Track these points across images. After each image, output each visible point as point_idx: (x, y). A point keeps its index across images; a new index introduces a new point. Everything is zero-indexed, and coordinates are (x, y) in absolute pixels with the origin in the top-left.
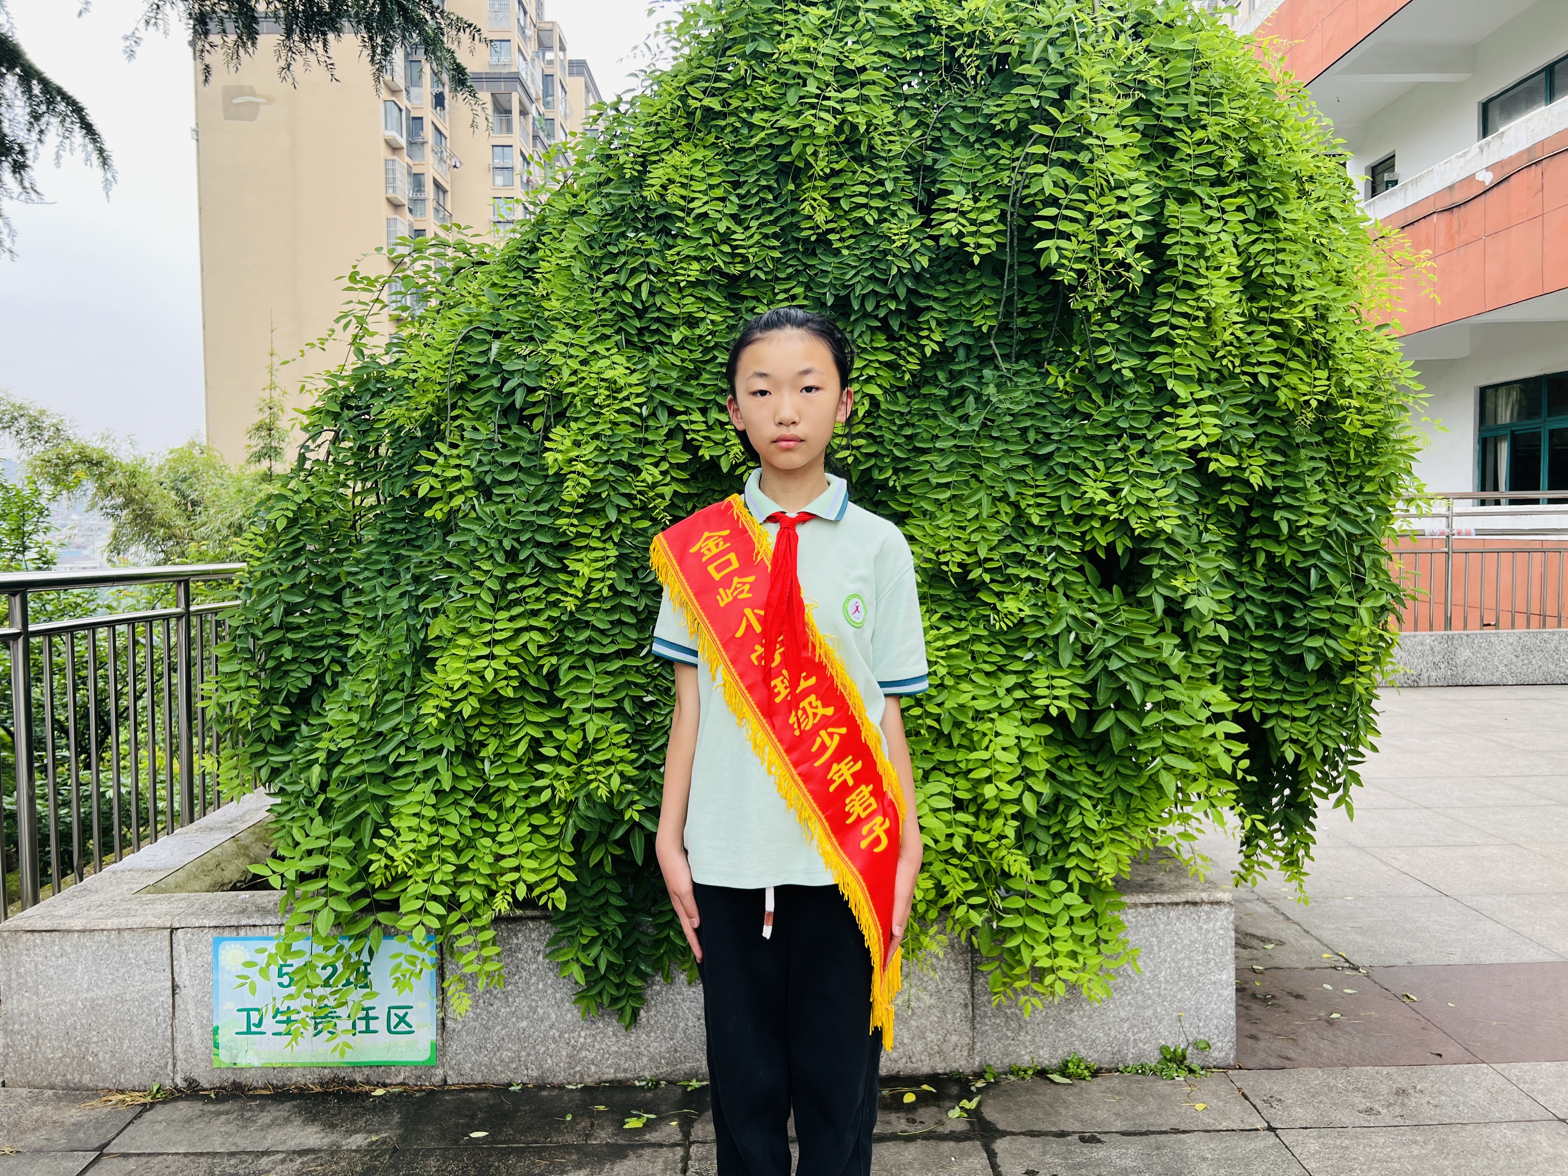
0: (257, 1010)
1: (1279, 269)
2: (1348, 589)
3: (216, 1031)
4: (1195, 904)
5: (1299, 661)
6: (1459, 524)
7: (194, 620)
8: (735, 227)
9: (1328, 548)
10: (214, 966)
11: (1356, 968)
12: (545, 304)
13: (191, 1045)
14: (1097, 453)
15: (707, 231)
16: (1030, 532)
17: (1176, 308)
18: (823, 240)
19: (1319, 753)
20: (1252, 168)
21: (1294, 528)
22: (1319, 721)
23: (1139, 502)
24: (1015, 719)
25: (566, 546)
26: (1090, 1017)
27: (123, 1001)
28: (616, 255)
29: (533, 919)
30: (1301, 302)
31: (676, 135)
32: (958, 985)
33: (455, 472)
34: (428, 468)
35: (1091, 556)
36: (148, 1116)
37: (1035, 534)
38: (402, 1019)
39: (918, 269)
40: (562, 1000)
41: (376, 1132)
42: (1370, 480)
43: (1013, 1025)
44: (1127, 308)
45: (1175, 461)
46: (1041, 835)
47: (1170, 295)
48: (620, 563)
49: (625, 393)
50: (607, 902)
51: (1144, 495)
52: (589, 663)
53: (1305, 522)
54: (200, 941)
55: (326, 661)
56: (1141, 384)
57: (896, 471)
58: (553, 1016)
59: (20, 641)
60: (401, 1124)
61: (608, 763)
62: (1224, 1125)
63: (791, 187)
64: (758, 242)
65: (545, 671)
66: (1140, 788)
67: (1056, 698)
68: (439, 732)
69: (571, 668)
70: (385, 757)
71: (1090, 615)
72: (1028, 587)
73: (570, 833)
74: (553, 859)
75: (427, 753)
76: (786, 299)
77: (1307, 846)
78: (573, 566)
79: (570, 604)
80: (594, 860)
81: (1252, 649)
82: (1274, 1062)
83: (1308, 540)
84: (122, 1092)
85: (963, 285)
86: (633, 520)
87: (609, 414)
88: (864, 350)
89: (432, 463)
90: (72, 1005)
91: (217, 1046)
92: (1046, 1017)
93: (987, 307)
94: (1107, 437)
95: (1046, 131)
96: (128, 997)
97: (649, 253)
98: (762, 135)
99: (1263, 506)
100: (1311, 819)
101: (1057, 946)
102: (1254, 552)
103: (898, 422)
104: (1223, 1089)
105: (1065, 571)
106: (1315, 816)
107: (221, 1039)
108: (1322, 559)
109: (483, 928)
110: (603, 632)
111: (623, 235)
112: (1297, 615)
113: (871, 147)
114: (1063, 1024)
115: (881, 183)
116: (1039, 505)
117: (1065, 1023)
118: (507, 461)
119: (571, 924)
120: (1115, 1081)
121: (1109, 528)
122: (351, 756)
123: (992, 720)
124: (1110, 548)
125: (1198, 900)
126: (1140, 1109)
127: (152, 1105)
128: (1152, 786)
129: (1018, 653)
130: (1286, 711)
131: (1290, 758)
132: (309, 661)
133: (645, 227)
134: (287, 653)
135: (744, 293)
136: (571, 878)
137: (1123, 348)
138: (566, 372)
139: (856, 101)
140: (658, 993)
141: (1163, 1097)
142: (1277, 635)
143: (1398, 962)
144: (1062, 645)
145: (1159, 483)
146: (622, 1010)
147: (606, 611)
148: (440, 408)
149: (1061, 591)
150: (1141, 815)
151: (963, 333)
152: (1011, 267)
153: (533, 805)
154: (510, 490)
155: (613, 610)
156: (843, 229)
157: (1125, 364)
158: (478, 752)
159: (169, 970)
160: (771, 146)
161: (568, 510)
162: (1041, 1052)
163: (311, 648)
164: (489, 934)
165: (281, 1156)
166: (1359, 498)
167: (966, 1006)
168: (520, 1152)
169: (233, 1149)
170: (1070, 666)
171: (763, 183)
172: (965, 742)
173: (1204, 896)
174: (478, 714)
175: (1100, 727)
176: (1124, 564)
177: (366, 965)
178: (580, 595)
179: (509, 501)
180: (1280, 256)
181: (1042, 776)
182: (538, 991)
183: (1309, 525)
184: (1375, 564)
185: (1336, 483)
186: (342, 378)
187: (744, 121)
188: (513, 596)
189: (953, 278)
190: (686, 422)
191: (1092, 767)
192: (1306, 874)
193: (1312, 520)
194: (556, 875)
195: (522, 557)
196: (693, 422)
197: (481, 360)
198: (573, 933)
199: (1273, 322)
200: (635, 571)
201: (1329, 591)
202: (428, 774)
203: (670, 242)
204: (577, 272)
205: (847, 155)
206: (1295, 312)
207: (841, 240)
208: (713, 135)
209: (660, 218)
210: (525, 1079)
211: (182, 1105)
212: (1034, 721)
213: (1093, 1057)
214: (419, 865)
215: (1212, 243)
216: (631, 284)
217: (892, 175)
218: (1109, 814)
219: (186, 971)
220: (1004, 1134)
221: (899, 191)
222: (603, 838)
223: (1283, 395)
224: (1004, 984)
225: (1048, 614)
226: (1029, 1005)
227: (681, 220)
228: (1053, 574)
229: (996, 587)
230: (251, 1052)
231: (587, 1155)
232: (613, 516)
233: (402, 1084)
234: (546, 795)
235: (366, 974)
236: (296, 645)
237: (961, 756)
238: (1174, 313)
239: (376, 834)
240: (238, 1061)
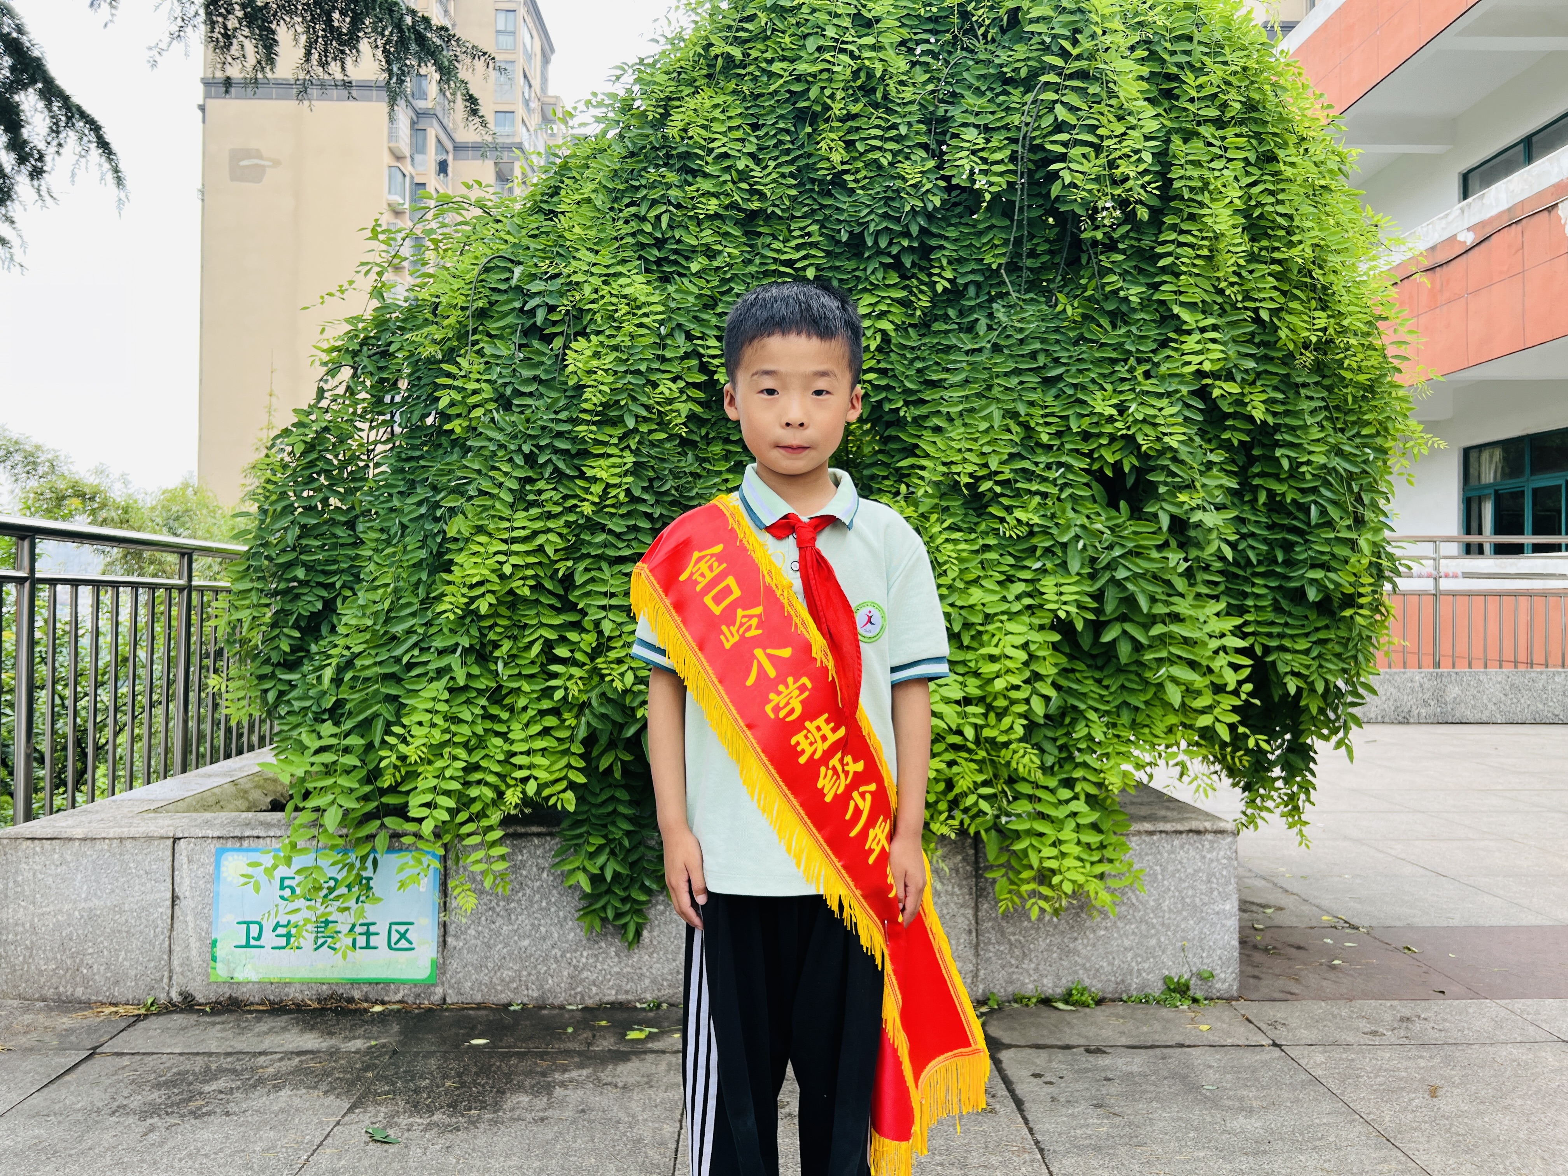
0: (259, 923)
1: (1280, 209)
2: (1348, 522)
3: (214, 944)
4: (1198, 832)
5: (1299, 595)
6: (1446, 566)
7: (194, 595)
8: (752, 166)
9: (1327, 484)
10: (215, 877)
11: (1357, 928)
12: (566, 234)
13: (188, 958)
14: (1103, 376)
15: (728, 169)
16: (1039, 451)
17: (1182, 239)
18: (838, 180)
19: (1320, 688)
20: (1253, 115)
21: (1295, 465)
22: (1320, 656)
23: (1144, 421)
24: (1024, 624)
25: (585, 454)
26: (1094, 945)
27: (121, 912)
28: (637, 188)
29: (538, 835)
30: (1300, 242)
31: (697, 84)
32: (962, 911)
33: (476, 386)
34: (449, 381)
35: (1098, 476)
36: (142, 1025)
37: (1045, 454)
38: (403, 936)
39: (930, 208)
40: (565, 918)
41: (376, 1039)
42: (1368, 423)
43: (1017, 952)
44: (1133, 242)
45: (1180, 383)
46: (1048, 746)
47: (1174, 227)
48: (637, 469)
49: (645, 310)
50: (615, 810)
51: (1152, 412)
52: (604, 565)
53: (1304, 459)
54: (203, 852)
55: (338, 585)
56: (1147, 312)
57: (907, 403)
58: (556, 935)
59: (27, 585)
60: (401, 1033)
61: (619, 661)
62: (1229, 1041)
63: (809, 129)
64: (774, 181)
65: (560, 574)
66: (1146, 703)
67: (1065, 603)
68: (453, 631)
69: (586, 570)
70: (398, 660)
71: (1099, 526)
72: (1037, 499)
73: (582, 733)
74: (563, 762)
75: (441, 653)
76: (802, 236)
77: (1307, 793)
78: (589, 473)
79: (587, 509)
80: (604, 764)
81: (1254, 585)
82: (1277, 995)
83: (1308, 477)
84: (115, 1005)
85: (974, 226)
86: (650, 432)
87: (628, 327)
88: (876, 287)
89: (454, 377)
90: (69, 915)
91: (214, 959)
92: (1050, 945)
93: (997, 246)
94: (1113, 361)
95: (1058, 62)
96: (126, 907)
97: (669, 186)
98: (781, 81)
99: (1263, 446)
100: (1312, 765)
101: (1064, 848)
102: (1255, 489)
103: (909, 356)
104: (1227, 1015)
105: (1072, 486)
106: (1315, 763)
107: (220, 952)
108: (1321, 496)
109: (490, 828)
110: (618, 536)
111: (645, 169)
112: (1297, 549)
113: (885, 96)
114: (1067, 952)
115: (895, 126)
116: (1047, 424)
117: (1069, 952)
118: (527, 373)
119: (578, 831)
120: (1120, 1008)
121: (1117, 445)
122: (365, 658)
123: (1002, 622)
124: (1117, 466)
125: (1201, 828)
126: (1145, 1029)
127: (146, 1016)
128: (1157, 703)
129: (1027, 563)
130: (1287, 643)
131: (1292, 690)
132: (320, 584)
133: (666, 165)
134: (300, 573)
135: (760, 230)
136: (581, 779)
137: (1129, 278)
138: (587, 290)
139: (873, 48)
140: (662, 913)
141: (1168, 1021)
142: (1278, 570)
143: (1398, 923)
144: (1070, 552)
145: (1164, 402)
146: (625, 926)
147: (622, 516)
148: (462, 335)
149: (1069, 506)
150: (1146, 730)
151: (973, 271)
152: (1021, 209)
153: (545, 707)
154: (529, 401)
155: (628, 515)
156: (858, 171)
157: (1131, 292)
158: (491, 652)
159: (169, 880)
160: (789, 91)
161: (587, 417)
162: (1045, 981)
163: (325, 573)
164: (498, 834)
165: (279, 1056)
166: (1358, 440)
167: (970, 932)
168: (521, 1056)
169: (230, 1050)
170: (1078, 574)
171: (781, 125)
172: (975, 645)
173: (1208, 825)
174: (494, 614)
175: (1107, 637)
176: (1130, 482)
177: (369, 879)
178: (597, 500)
179: (529, 411)
180: (1280, 197)
181: (1049, 681)
182: (541, 909)
183: (1309, 463)
184: (1374, 505)
185: (1334, 429)
186: (363, 321)
187: (764, 71)
188: (531, 497)
189: (963, 221)
190: (702, 346)
191: (1099, 681)
192: (1306, 823)
193: (1312, 458)
194: (565, 777)
195: (541, 461)
196: (708, 347)
197: (503, 287)
198: (581, 841)
199: (1274, 261)
200: (651, 480)
201: (1329, 524)
202: (440, 672)
203: (690, 179)
204: (599, 203)
205: (864, 100)
206: (1295, 251)
207: (856, 181)
208: (734, 81)
209: (680, 156)
210: (525, 1000)
211: (175, 1016)
212: (1042, 627)
213: (1097, 986)
214: (430, 762)
215: (1216, 178)
216: (652, 215)
217: (906, 120)
218: (1114, 725)
219: (187, 882)
220: (1009, 1046)
221: (912, 135)
222: (612, 745)
223: (1283, 333)
224: (1010, 892)
225: (1057, 524)
226: (1036, 908)
227: (701, 158)
228: (1061, 490)
229: (1005, 501)
230: (249, 966)
231: (589, 1058)
232: (631, 423)
233: (400, 1002)
234: (559, 695)
235: (369, 888)
236: (309, 568)
237: (970, 656)
238: (1181, 245)
239: (388, 732)
240: (236, 975)
